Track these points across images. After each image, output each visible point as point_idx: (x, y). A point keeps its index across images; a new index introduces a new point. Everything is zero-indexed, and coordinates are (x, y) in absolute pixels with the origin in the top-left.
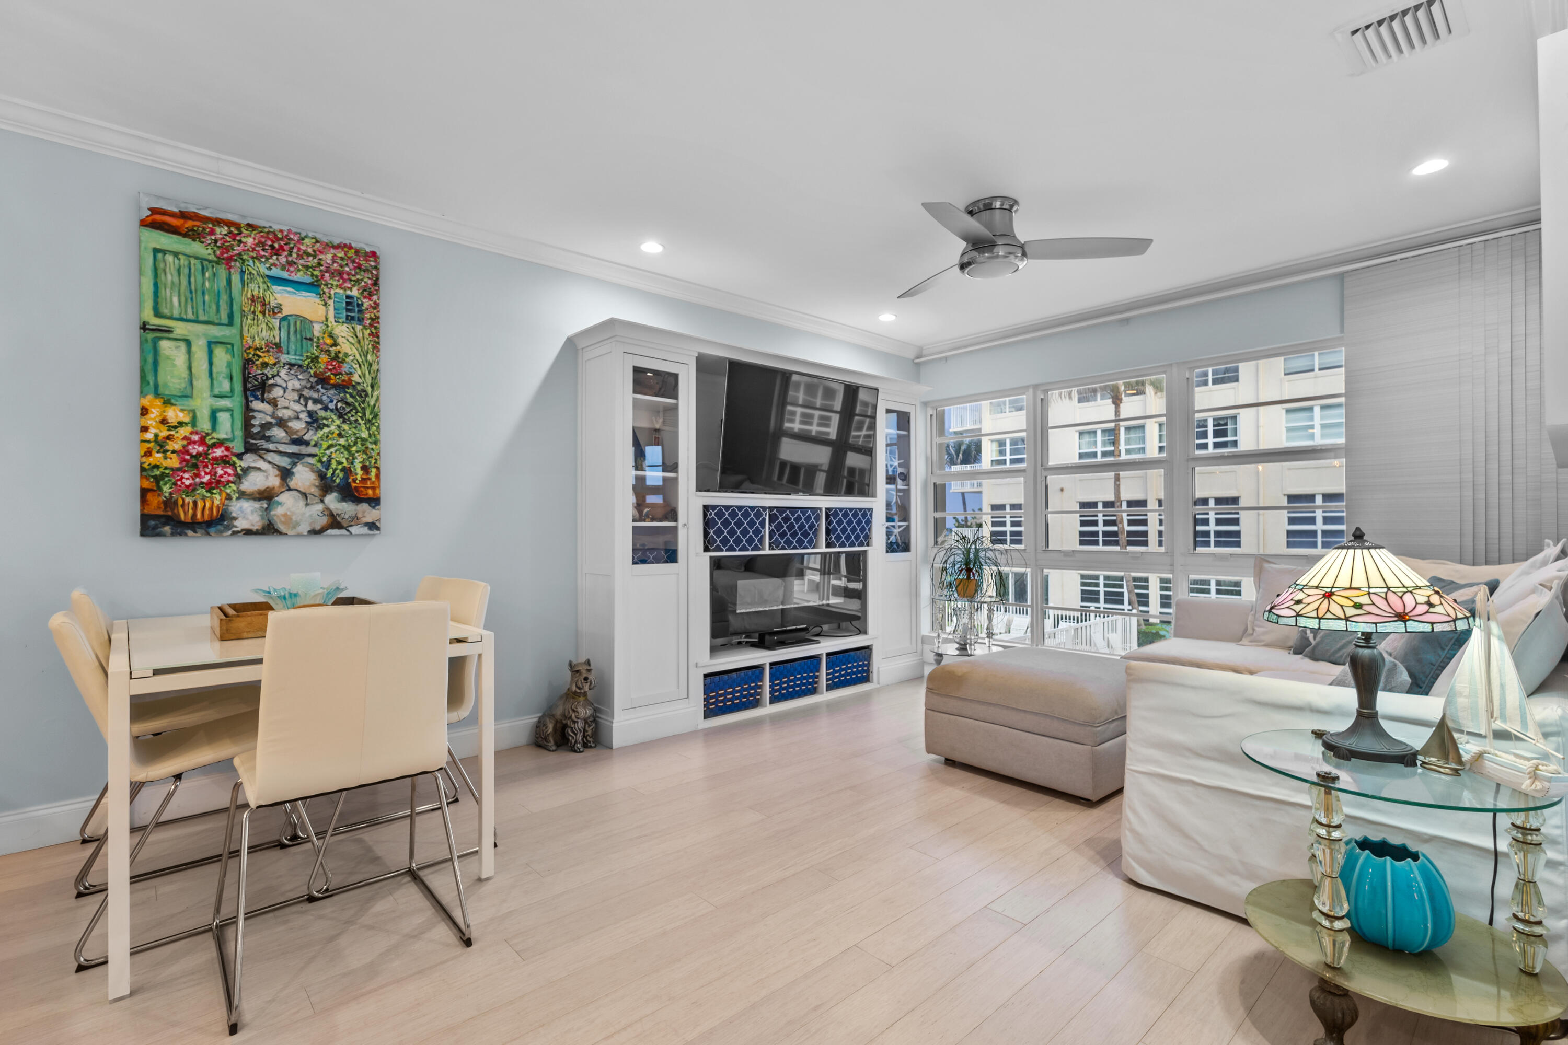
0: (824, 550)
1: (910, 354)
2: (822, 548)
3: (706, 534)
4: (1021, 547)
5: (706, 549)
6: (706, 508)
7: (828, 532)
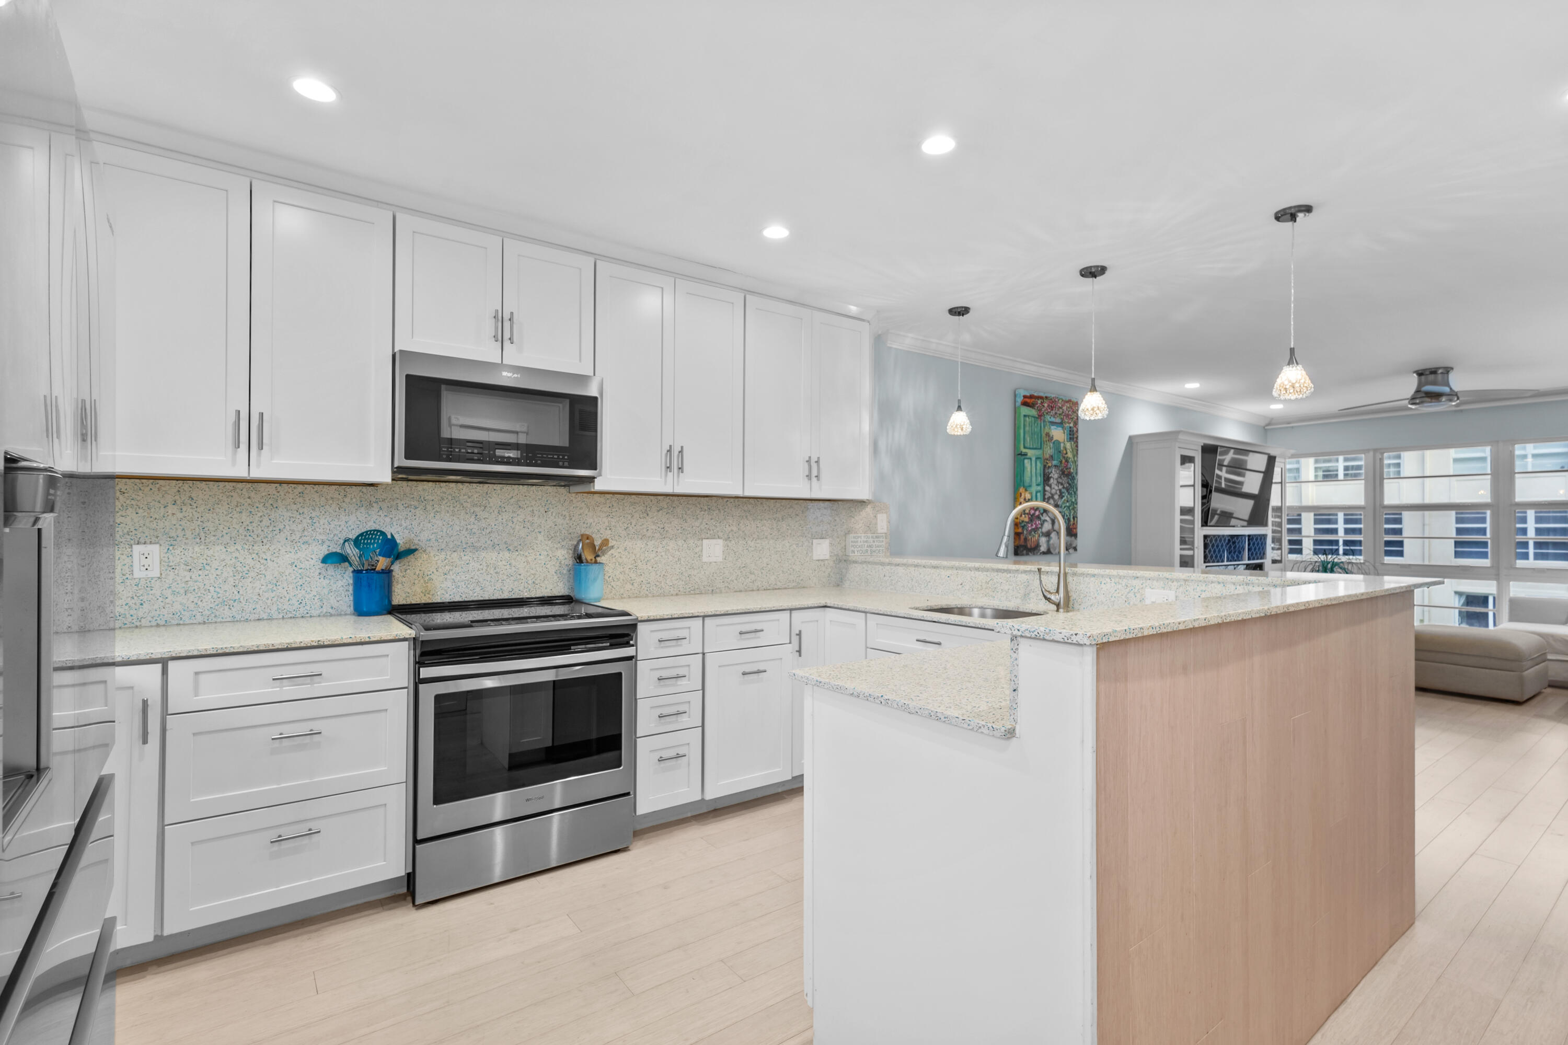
0: (1247, 562)
1: (1263, 423)
2: (1245, 560)
3: (1205, 552)
4: (1361, 559)
5: (1205, 562)
6: (1205, 537)
7: (1249, 550)
